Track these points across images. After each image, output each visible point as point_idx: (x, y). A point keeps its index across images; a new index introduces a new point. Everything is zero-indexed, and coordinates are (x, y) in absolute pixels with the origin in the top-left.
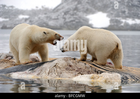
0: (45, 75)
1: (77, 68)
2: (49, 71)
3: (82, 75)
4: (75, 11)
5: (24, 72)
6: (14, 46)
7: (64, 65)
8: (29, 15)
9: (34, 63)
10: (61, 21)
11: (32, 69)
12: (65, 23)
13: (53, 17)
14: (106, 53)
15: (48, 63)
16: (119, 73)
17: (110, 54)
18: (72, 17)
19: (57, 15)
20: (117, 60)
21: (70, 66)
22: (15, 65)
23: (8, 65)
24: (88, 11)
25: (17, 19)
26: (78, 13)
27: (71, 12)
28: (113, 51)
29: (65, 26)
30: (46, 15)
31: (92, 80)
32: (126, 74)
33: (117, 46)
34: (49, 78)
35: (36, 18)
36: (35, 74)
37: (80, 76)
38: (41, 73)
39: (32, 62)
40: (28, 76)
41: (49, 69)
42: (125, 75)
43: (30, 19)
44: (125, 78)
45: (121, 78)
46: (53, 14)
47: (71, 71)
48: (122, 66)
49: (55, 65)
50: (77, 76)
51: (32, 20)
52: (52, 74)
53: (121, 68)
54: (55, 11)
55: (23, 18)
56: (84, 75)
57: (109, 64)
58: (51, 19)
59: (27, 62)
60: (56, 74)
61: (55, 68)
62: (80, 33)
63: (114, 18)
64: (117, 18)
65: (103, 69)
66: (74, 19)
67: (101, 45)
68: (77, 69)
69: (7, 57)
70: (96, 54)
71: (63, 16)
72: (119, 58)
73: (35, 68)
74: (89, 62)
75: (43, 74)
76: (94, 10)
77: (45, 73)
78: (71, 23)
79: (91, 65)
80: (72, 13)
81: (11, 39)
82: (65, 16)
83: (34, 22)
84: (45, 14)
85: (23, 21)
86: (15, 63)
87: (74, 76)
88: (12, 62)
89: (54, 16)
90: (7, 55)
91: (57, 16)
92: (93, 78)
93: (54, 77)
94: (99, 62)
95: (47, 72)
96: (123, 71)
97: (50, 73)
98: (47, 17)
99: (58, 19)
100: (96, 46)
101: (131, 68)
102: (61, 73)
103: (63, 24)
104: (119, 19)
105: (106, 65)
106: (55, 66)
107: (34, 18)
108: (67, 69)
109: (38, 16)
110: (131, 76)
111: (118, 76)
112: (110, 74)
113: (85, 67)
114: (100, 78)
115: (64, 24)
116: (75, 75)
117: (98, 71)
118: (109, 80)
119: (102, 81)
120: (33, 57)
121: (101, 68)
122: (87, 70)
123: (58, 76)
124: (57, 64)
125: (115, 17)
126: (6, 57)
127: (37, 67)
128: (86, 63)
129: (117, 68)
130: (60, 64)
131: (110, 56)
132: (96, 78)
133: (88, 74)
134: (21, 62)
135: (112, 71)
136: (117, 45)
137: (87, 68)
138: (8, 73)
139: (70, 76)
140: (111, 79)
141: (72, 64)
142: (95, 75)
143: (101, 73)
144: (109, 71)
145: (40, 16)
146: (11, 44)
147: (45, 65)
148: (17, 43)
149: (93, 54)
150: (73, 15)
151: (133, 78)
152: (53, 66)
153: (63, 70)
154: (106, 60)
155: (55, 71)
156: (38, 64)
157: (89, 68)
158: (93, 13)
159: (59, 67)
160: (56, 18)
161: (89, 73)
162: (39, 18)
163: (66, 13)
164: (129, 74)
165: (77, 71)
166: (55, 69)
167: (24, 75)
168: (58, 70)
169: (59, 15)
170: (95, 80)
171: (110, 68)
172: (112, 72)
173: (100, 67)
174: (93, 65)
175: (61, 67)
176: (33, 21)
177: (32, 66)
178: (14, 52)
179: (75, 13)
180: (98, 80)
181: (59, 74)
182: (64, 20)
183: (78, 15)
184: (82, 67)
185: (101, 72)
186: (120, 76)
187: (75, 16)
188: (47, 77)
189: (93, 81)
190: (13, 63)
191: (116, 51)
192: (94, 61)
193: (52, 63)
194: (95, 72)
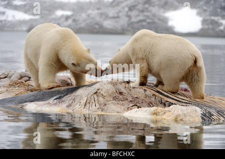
0: (79, 107)
1: (132, 96)
2: (86, 102)
3: (138, 108)
4: (147, 6)
5: (47, 102)
6: (32, 60)
7: (110, 92)
8: (73, 10)
9: (63, 88)
10: (123, 22)
11: (59, 98)
12: (131, 24)
13: (111, 15)
14: (178, 72)
15: (85, 88)
16: (198, 106)
17: (183, 74)
18: (141, 14)
19: (117, 11)
20: (197, 85)
21: (121, 93)
22: (32, 91)
23: (22, 90)
24: (167, 6)
25: (53, 16)
26: (151, 8)
27: (140, 7)
28: (189, 69)
29: (129, 28)
30: (99, 11)
31: (154, 117)
32: (210, 107)
33: (195, 62)
34: (86, 111)
35: (84, 15)
36: (64, 105)
37: (136, 109)
38: (73, 105)
39: (59, 86)
40: (52, 109)
41: (86, 98)
42: (208, 110)
43: (73, 18)
44: (207, 115)
45: (201, 115)
46: (110, 9)
47: (121, 102)
48: (205, 95)
49: (95, 91)
50: (131, 109)
51: (77, 18)
52: (91, 106)
53: (203, 98)
54: (114, 4)
55: (63, 16)
56: (142, 108)
57: (185, 91)
58: (107, 17)
59: (51, 85)
60: (98, 106)
61: (95, 96)
62: (136, 40)
63: (208, 18)
64: (213, 18)
65: (173, 99)
66: (144, 18)
67: (169, 60)
68: (132, 98)
69: (21, 77)
70: (162, 75)
71: (127, 12)
72: (199, 81)
73: (64, 96)
74: (150, 87)
75: (76, 106)
76: (176, 4)
77: (79, 104)
78: (140, 24)
79: (154, 93)
80: (141, 9)
81: (26, 48)
82: (130, 13)
83: (80, 21)
84: (98, 9)
85: (63, 19)
86: (32, 88)
87: (126, 109)
88: (29, 85)
89: (112, 12)
90: (21, 75)
91: (118, 13)
92: (155, 114)
93: (93, 111)
94: (166, 87)
95: (83, 102)
96: (206, 103)
97: (88, 105)
98: (101, 14)
99: (118, 17)
100: (161, 62)
101: (220, 98)
102: (105, 105)
103: (126, 25)
104: (216, 18)
105: (178, 92)
106: (96, 93)
107: (80, 15)
108: (115, 98)
109: (86, 12)
110: (218, 112)
111: (196, 111)
112: (184, 108)
113: (144, 96)
114: (166, 114)
115: (129, 25)
116: (128, 108)
117: (165, 102)
118: (181, 118)
119: (170, 118)
120: (63, 78)
121: (170, 98)
122: (147, 100)
123: (100, 109)
124: (98, 90)
125: (210, 15)
126: (19, 77)
127: (66, 95)
128: (146, 89)
129: (197, 98)
130: (104, 90)
131: (183, 77)
132: (160, 114)
133: (148, 107)
134: (42, 86)
135: (188, 102)
136: (196, 60)
137: (147, 98)
138: (21, 103)
139: (119, 110)
140: (185, 115)
141: (123, 90)
142: (160, 109)
143: (169, 106)
144: (182, 102)
145: (90, 12)
146: (26, 56)
147: (80, 92)
148: (37, 55)
149: (157, 75)
150: (143, 11)
151: (221, 115)
152: (92, 93)
153: (108, 99)
154: (178, 85)
155: (96, 102)
156: (68, 89)
157: (151, 97)
158: (175, 8)
159: (102, 95)
160: (116, 15)
161: (150, 105)
162: (88, 16)
163: (131, 8)
164: (215, 108)
165: (131, 101)
166: (96, 98)
167: (45, 106)
168: (101, 99)
169: (120, 11)
170: (159, 118)
171: (185, 98)
172: (188, 105)
173: (169, 95)
174: (158, 92)
175: (105, 94)
176: (78, 21)
177: (59, 92)
178: (31, 70)
179: (147, 9)
180: (164, 117)
181: (102, 106)
182: (127, 19)
183: (151, 11)
184: (140, 95)
185: (170, 104)
186: (199, 111)
187: (146, 14)
188: (83, 111)
189: (156, 118)
190: (30, 87)
191: (193, 70)
192: (160, 86)
193: (90, 88)
194: (161, 103)
